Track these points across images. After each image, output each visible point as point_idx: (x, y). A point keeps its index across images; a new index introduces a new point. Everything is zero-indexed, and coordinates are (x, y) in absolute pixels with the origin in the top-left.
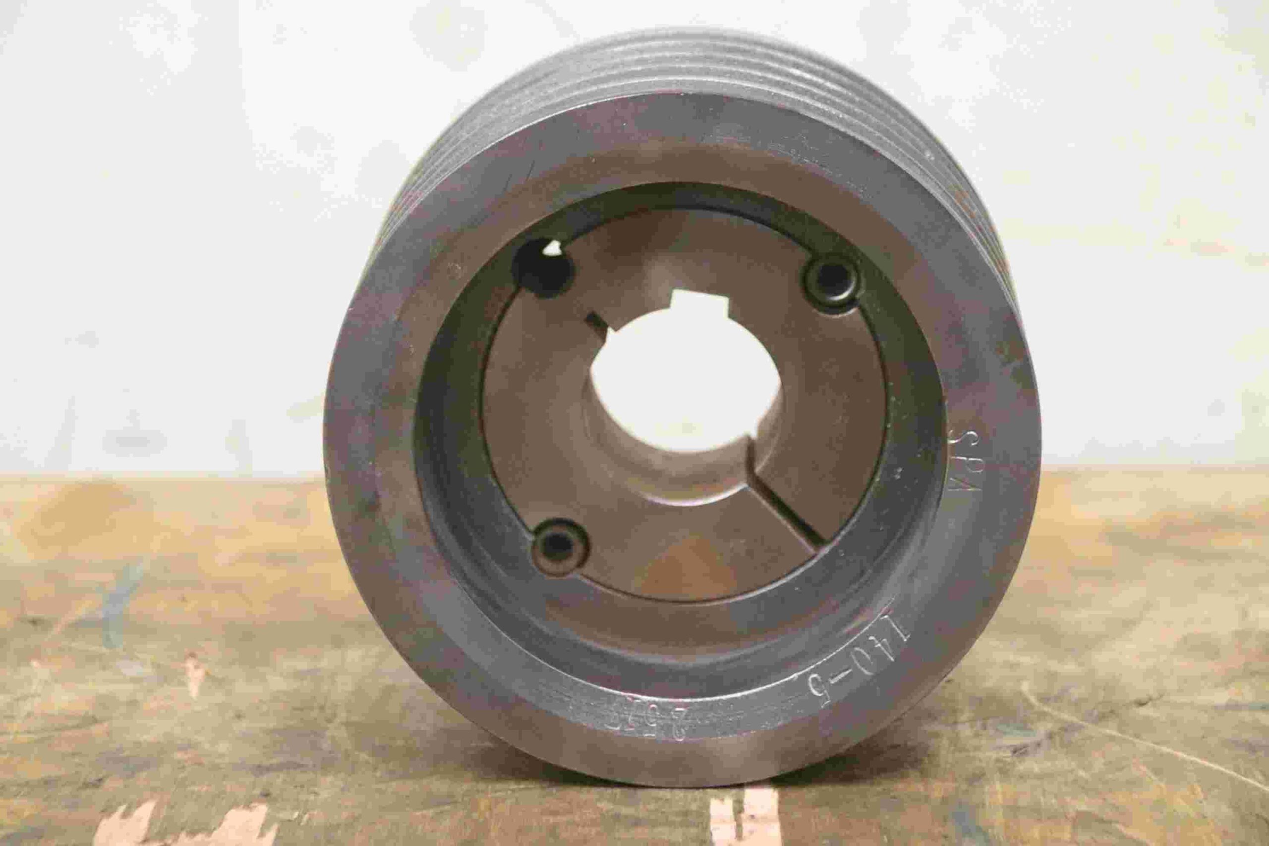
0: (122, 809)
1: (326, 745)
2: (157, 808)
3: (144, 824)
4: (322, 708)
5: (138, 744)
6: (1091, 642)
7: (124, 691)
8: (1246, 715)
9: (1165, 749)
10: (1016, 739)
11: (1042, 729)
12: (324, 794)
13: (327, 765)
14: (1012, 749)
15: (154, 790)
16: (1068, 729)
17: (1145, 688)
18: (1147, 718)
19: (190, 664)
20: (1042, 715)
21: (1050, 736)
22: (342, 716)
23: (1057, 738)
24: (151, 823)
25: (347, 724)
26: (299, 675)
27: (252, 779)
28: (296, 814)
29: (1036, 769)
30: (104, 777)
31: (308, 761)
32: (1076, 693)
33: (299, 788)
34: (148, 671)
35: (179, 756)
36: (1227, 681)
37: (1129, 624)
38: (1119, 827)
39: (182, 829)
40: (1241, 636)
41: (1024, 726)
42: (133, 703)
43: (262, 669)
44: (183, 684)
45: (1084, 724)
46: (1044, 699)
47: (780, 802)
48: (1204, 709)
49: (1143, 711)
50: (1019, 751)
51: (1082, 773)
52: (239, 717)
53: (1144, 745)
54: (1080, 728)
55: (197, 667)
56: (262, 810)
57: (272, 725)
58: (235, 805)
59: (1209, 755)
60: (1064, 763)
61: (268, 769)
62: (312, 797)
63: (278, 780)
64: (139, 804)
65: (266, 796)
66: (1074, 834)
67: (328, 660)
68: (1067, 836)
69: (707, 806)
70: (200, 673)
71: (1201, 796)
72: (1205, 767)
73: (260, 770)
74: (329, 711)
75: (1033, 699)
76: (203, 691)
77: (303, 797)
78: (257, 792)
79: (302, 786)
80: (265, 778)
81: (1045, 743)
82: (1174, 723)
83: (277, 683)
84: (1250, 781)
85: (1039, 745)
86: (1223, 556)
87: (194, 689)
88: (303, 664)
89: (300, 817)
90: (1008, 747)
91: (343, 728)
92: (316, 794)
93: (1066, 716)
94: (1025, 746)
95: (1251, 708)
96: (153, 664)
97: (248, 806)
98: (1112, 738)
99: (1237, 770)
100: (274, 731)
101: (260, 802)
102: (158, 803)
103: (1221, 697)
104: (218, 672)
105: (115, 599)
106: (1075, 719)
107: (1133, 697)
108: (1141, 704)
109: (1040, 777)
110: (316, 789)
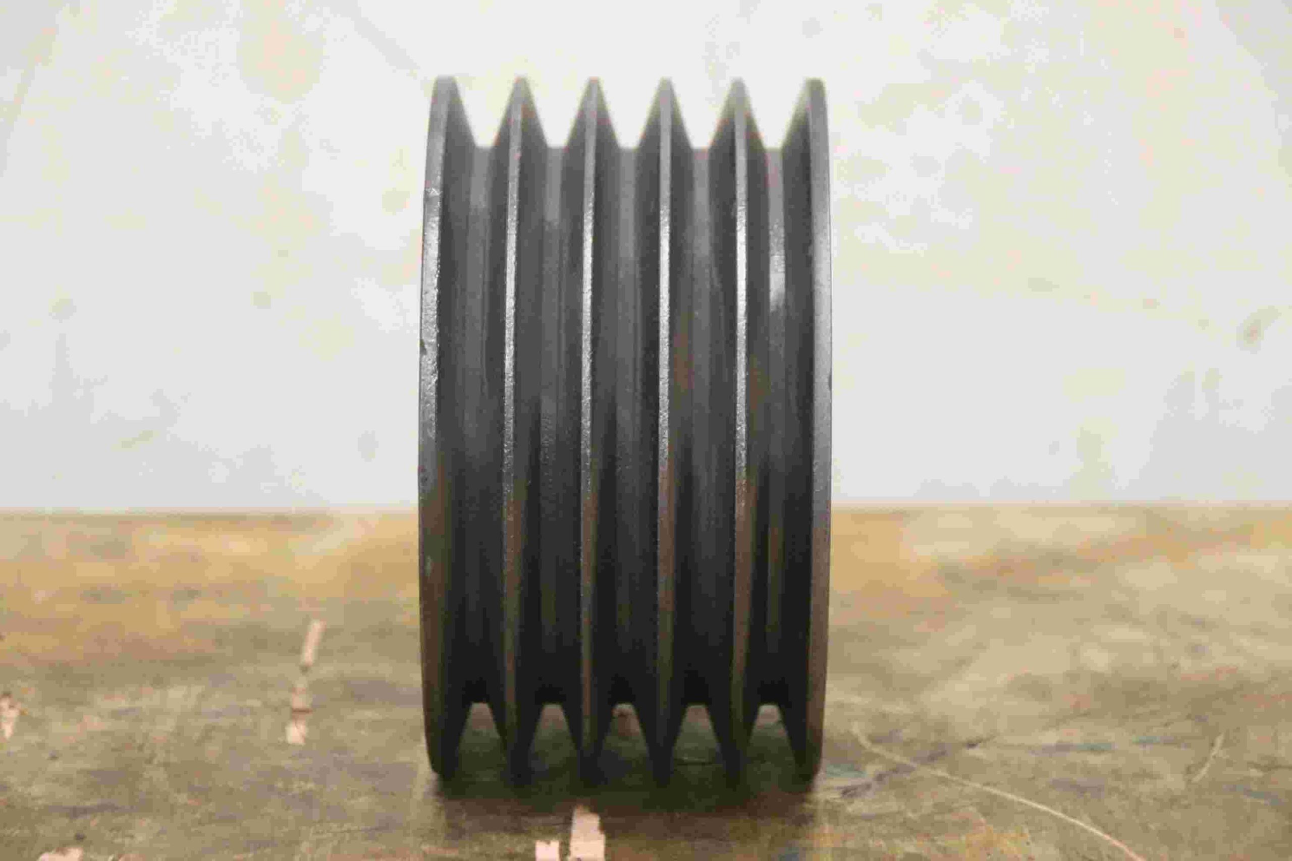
1: (143, 786)
4: (141, 748)
6: (925, 682)
8: (1072, 757)
9: (995, 791)
10: (847, 781)
11: (871, 770)
12: (140, 838)
13: (144, 808)
14: (841, 791)
16: (897, 769)
17: (976, 729)
18: (976, 759)
19: (5, 704)
20: (872, 757)
21: (880, 778)
22: (161, 756)
23: (887, 779)
25: (166, 765)
26: (116, 715)
27: (66, 822)
28: (110, 858)
29: (865, 810)
31: (124, 804)
32: (907, 733)
33: (115, 832)
36: (1058, 722)
37: (962, 663)
40: (1073, 677)
41: (855, 768)
43: (79, 709)
45: (915, 765)
46: (876, 740)
47: (608, 846)
48: (1031, 749)
49: (972, 752)
50: (848, 793)
51: (910, 815)
52: (54, 758)
53: (974, 785)
54: (909, 770)
55: (11, 707)
56: (75, 854)
57: (88, 766)
58: (48, 849)
59: (1036, 795)
60: (893, 805)
61: (86, 811)
62: (127, 841)
63: (93, 822)
65: (79, 839)
67: (150, 699)
69: (533, 849)
70: (13, 714)
71: (1028, 836)
72: (1032, 808)
73: (74, 813)
74: (147, 752)
75: (863, 741)
76: (18, 732)
77: (118, 840)
78: (71, 834)
79: (118, 829)
80: (79, 821)
81: (875, 785)
82: (1004, 763)
83: (95, 723)
84: (1078, 822)
85: (868, 787)
86: (1054, 597)
87: (8, 729)
88: (121, 704)
89: (115, 860)
90: (839, 788)
91: (162, 769)
92: (132, 837)
93: (898, 758)
94: (855, 788)
95: (1079, 748)
97: (62, 850)
98: (943, 781)
99: (1065, 811)
100: (90, 772)
101: (74, 846)
103: (1051, 738)
104: (35, 713)
106: (906, 761)
107: (964, 737)
108: (971, 745)
109: (868, 818)
110: (130, 832)
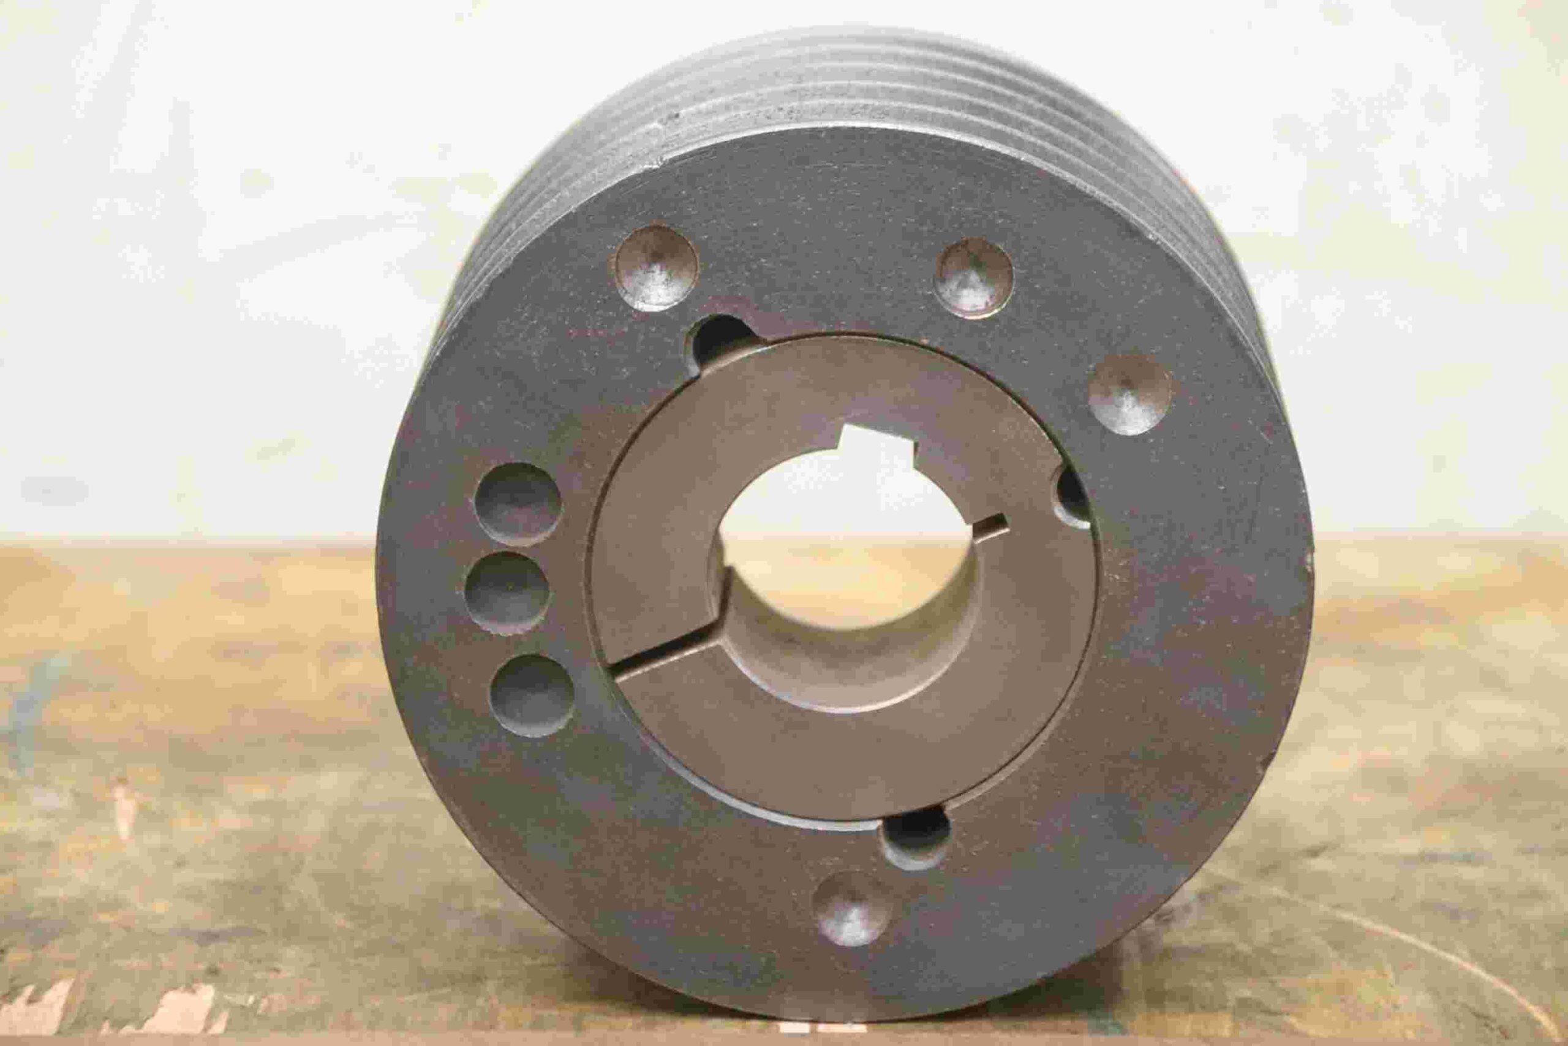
0: (28, 991)
1: (290, 904)
2: (73, 991)
3: (57, 1013)
4: (286, 854)
5: (52, 902)
7: (35, 828)
9: (1346, 916)
11: (1192, 887)
12: (288, 972)
13: (291, 933)
14: (1157, 915)
15: (70, 964)
16: (1222, 887)
17: (1318, 832)
18: (1323, 875)
19: (119, 793)
21: (1203, 897)
22: (312, 864)
23: (1211, 900)
24: (67, 1008)
25: (317, 876)
26: (256, 808)
27: (196, 948)
28: (251, 999)
29: (1186, 941)
30: (7, 946)
31: (266, 927)
33: (255, 964)
34: (65, 802)
35: (105, 918)
36: (1416, 824)
38: (1292, 1020)
39: (106, 1018)
40: (1436, 763)
42: (46, 846)
43: (210, 801)
44: (112, 821)
45: (1244, 880)
48: (1389, 861)
49: (1319, 864)
50: (1163, 919)
51: (1241, 946)
52: (180, 864)
53: (1320, 908)
54: (1236, 886)
55: (127, 797)
56: (207, 994)
57: (224, 877)
58: (173, 985)
59: (1399, 922)
60: (1220, 933)
61: (219, 936)
62: (272, 976)
63: (229, 951)
64: (49, 986)
65: (213, 973)
66: (1236, 1028)
67: (294, 788)
68: (1226, 1033)
70: (131, 806)
71: (1391, 976)
72: (1394, 939)
73: (209, 937)
74: (294, 858)
76: (137, 829)
77: (258, 976)
78: (202, 967)
79: (259, 961)
80: (212, 950)
81: (1197, 907)
82: (1357, 879)
83: (229, 820)
84: (1452, 958)
85: (1190, 909)
87: (124, 828)
88: (260, 793)
89: (256, 1002)
91: (313, 881)
92: (277, 970)
93: (1221, 871)
94: (1174, 912)
95: (1450, 859)
96: (72, 791)
97: (190, 989)
98: (1279, 900)
99: (1435, 943)
100: (228, 884)
101: (206, 982)
102: (74, 984)
103: (1411, 845)
104: (155, 804)
105: (24, 705)
106: (1231, 874)
107: (1304, 842)
108: (1314, 853)
109: (1192, 952)
110: (275, 964)
